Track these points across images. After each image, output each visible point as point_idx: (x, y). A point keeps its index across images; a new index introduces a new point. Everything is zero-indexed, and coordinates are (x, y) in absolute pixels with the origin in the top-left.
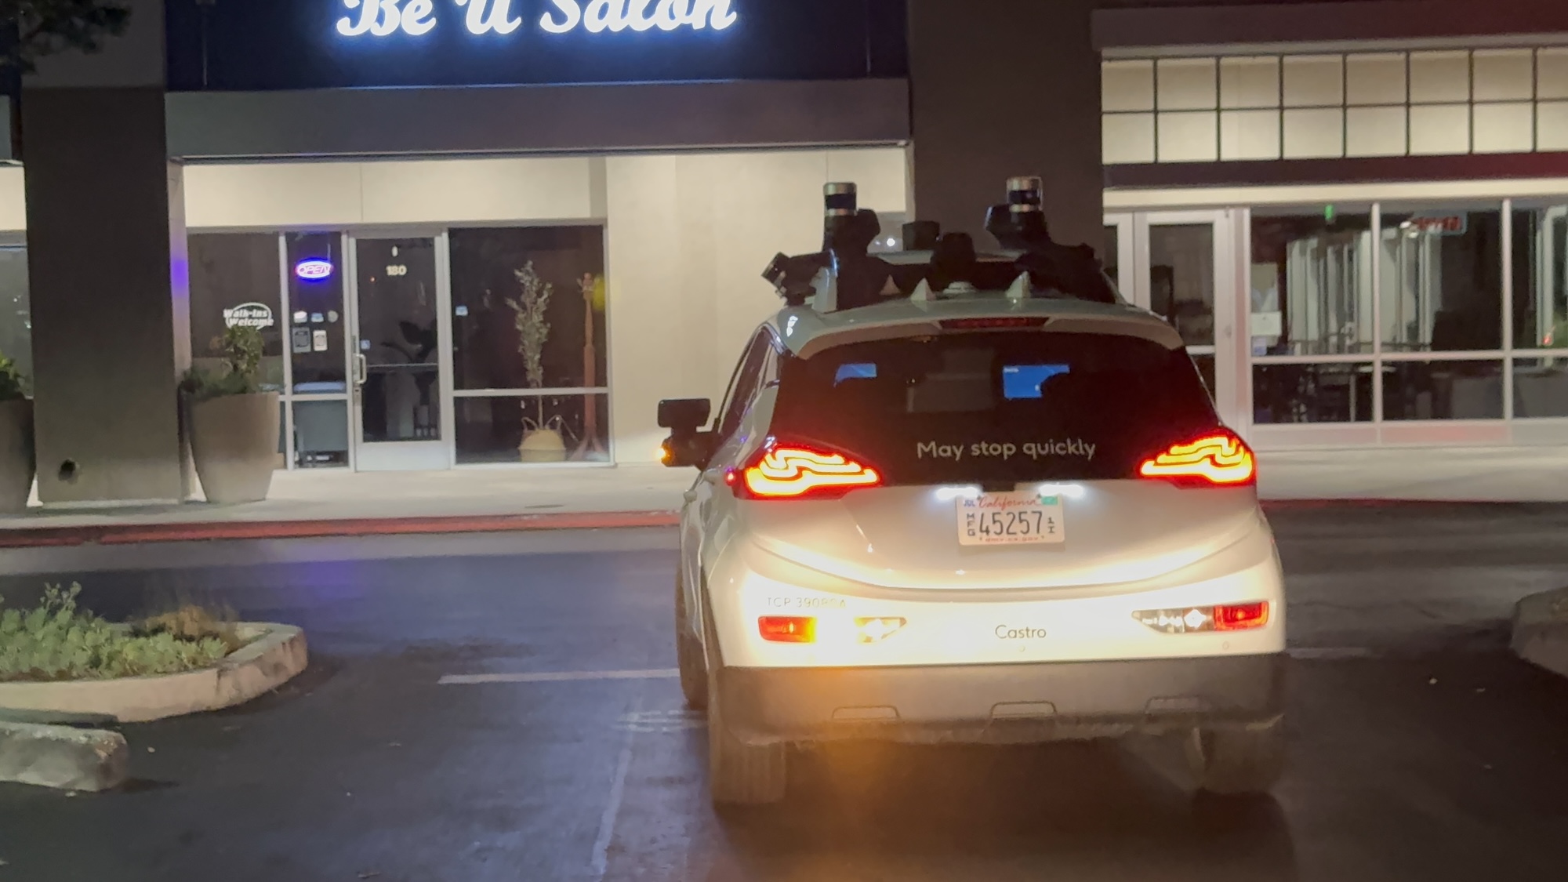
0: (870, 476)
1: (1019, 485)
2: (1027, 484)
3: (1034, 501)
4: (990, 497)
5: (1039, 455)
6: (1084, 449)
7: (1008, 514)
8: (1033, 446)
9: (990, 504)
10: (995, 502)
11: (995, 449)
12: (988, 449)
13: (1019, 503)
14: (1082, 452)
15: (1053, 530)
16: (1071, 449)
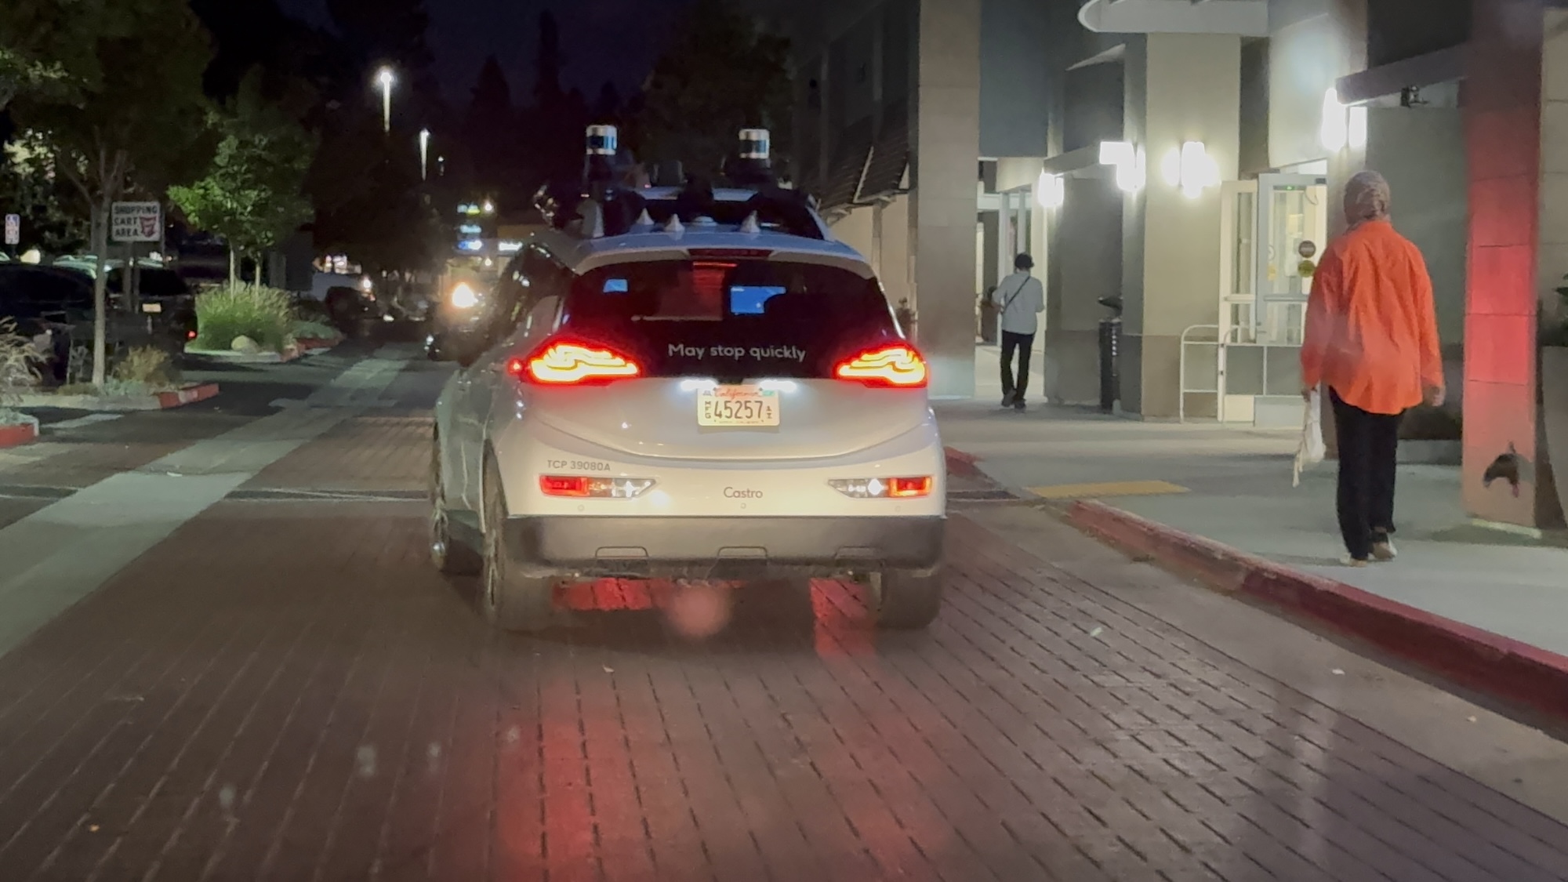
0: (631, 369)
1: (746, 380)
2: (752, 380)
3: (756, 393)
4: (724, 388)
5: (762, 357)
6: (797, 355)
7: (738, 402)
8: (757, 350)
9: (723, 394)
10: (727, 392)
11: (729, 351)
12: (723, 351)
13: (745, 394)
14: (795, 356)
15: (771, 416)
16: (787, 354)
